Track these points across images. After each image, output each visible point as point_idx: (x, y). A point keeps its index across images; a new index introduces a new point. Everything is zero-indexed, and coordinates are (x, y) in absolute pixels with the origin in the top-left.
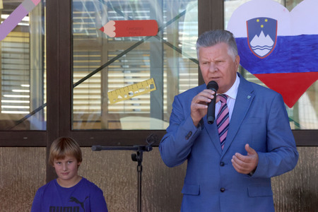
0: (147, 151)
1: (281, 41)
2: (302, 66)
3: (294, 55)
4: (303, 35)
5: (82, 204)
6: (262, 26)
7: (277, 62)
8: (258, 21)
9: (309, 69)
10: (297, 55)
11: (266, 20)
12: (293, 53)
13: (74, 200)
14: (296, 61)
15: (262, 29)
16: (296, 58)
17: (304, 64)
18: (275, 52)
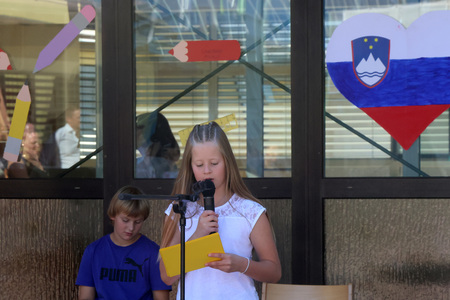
0: (192, 200)
1: (395, 67)
2: (421, 97)
3: (410, 84)
4: (422, 58)
5: (140, 267)
6: (371, 47)
7: (389, 93)
8: (366, 40)
9: (430, 101)
10: (415, 83)
11: (376, 40)
12: (409, 81)
13: (130, 261)
14: (413, 91)
15: (370, 51)
16: (414, 87)
17: (423, 95)
18: (387, 80)
